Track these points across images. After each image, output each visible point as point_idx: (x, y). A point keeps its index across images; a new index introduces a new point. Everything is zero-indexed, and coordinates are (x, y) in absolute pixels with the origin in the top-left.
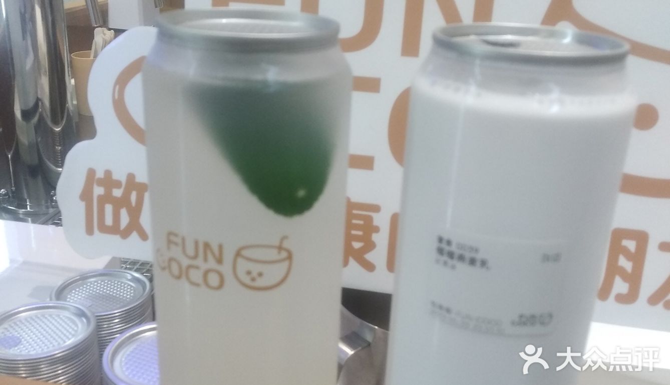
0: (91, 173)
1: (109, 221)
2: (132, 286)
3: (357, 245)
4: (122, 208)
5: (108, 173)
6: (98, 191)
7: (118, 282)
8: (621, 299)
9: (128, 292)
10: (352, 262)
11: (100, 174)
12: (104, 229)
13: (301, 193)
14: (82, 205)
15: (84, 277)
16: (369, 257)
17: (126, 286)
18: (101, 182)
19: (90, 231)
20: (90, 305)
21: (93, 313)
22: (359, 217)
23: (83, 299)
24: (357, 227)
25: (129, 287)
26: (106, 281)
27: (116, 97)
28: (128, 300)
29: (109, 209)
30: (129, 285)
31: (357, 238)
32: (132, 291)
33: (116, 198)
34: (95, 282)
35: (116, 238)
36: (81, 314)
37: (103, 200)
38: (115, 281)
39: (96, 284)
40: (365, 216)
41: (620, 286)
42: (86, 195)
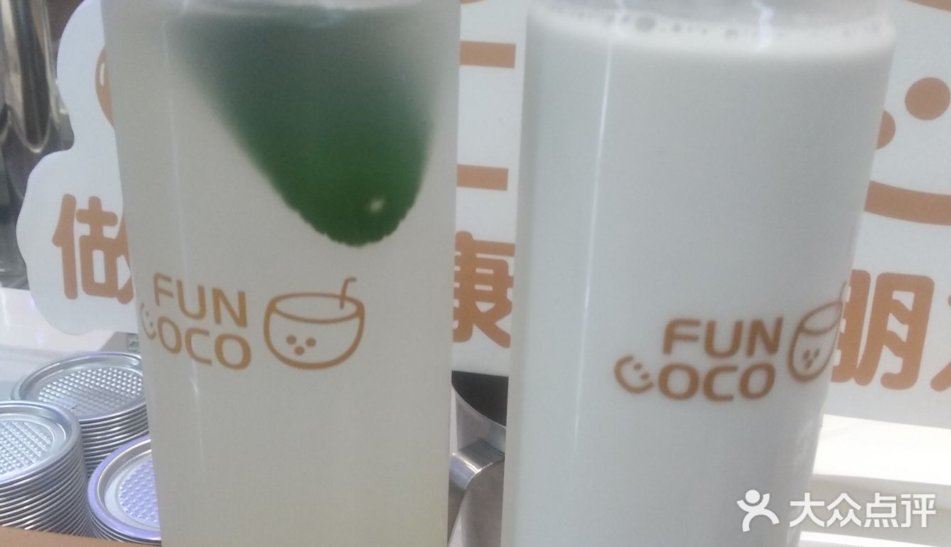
0: (69, 202)
1: (100, 276)
2: (139, 377)
3: (484, 307)
4: (119, 255)
5: (95, 202)
6: (81, 229)
7: (119, 371)
8: (891, 381)
9: (133, 385)
10: (477, 332)
11: (82, 204)
12: (93, 289)
13: (376, 205)
14: (57, 252)
15: (66, 364)
16: (504, 324)
17: (130, 376)
18: (84, 217)
19: (71, 292)
20: (74, 405)
21: (77, 418)
22: (486, 264)
23: (62, 396)
24: (484, 279)
25: (135, 378)
26: (100, 370)
27: (102, 82)
28: (132, 397)
29: (98, 257)
30: (135, 375)
31: (484, 297)
32: (140, 385)
33: (109, 240)
34: (83, 371)
35: (114, 302)
36: (56, 419)
37: (89, 244)
38: (113, 369)
39: (83, 374)
40: (496, 261)
41: (890, 362)
42: (63, 237)
